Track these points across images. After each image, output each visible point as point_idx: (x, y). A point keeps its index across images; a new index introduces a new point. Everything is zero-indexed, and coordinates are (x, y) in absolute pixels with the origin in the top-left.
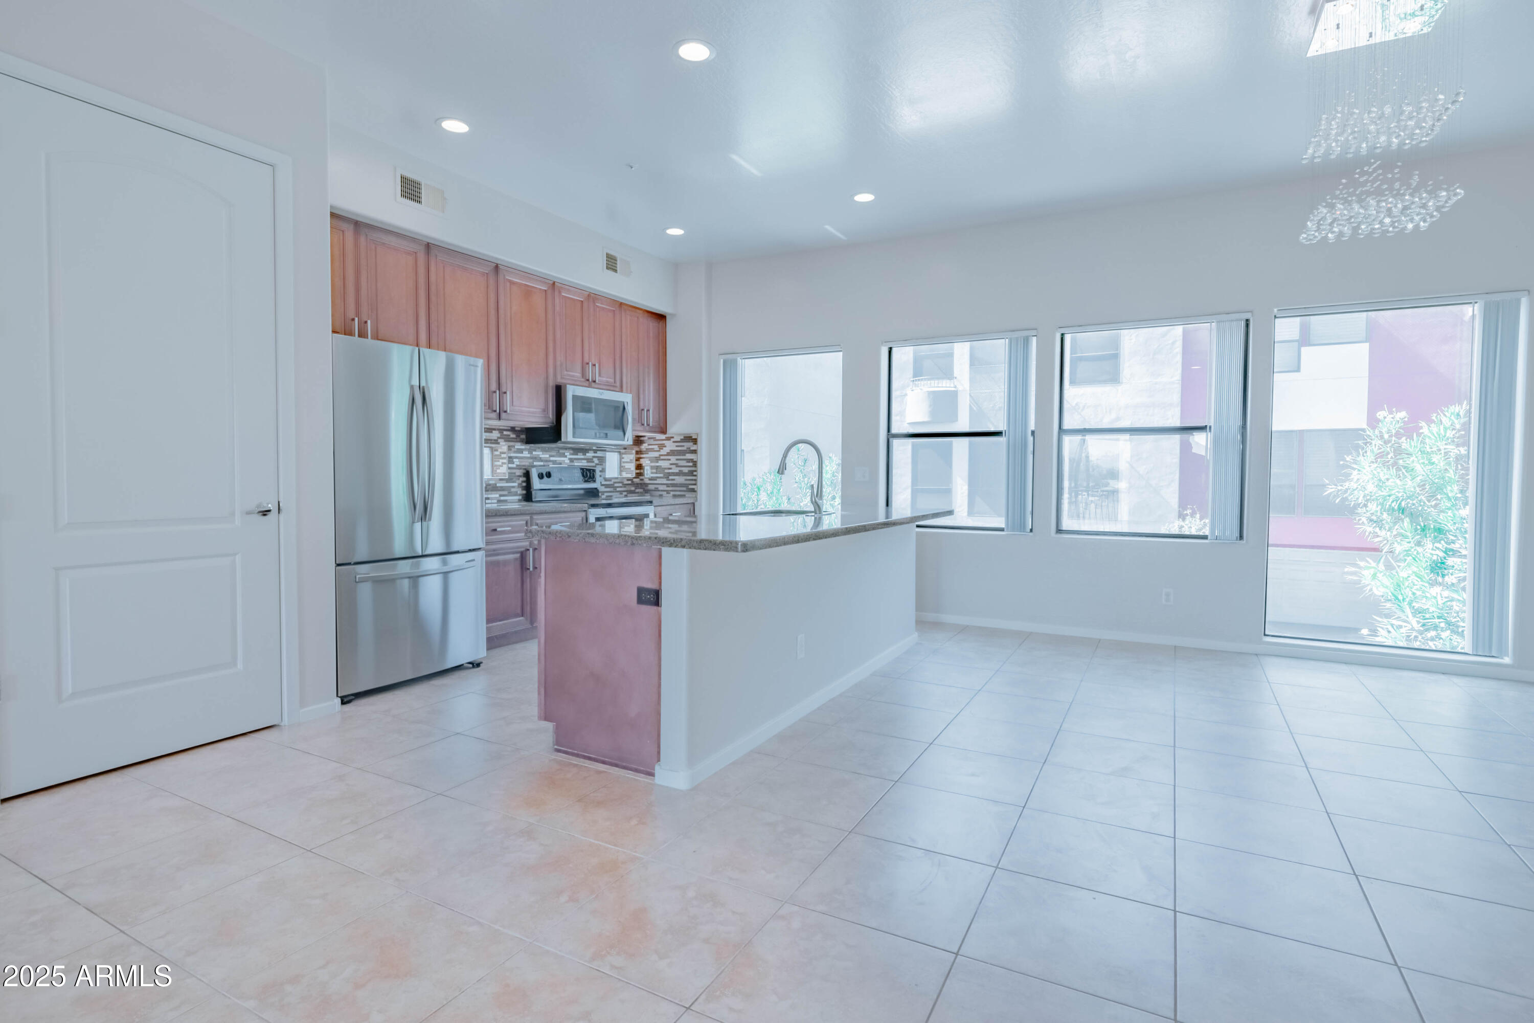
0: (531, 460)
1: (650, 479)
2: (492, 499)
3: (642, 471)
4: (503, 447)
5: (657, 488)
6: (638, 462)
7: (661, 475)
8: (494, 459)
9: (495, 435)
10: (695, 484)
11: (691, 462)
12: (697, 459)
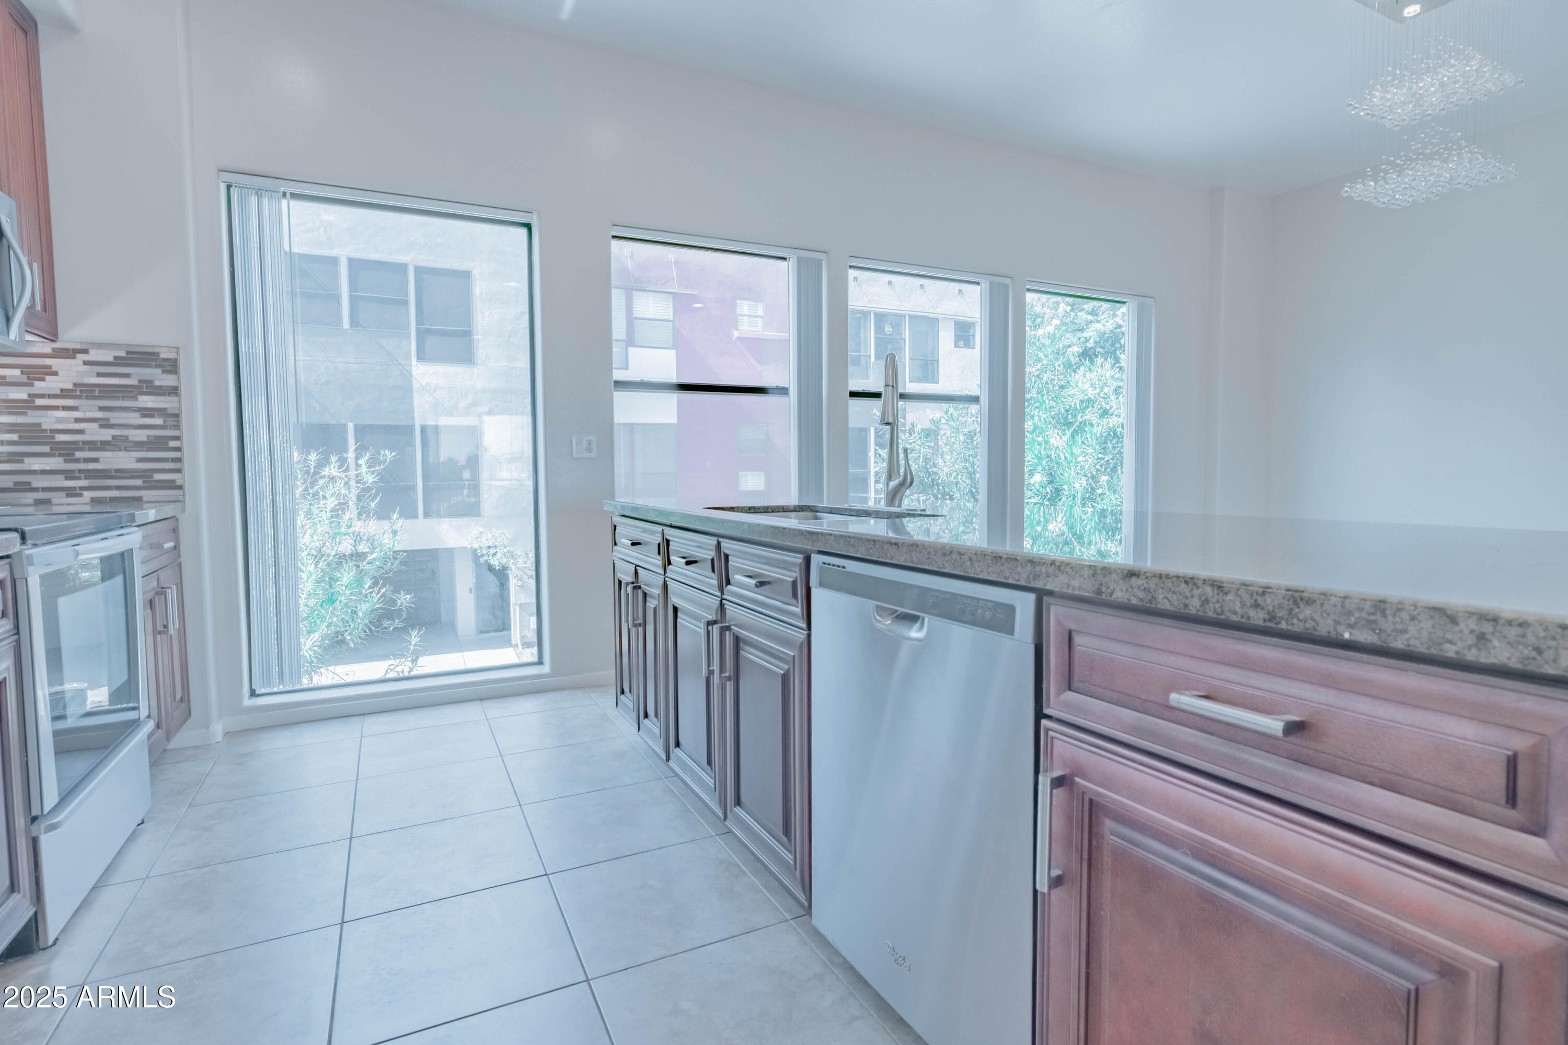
11: (156, 416)
12: (180, 408)
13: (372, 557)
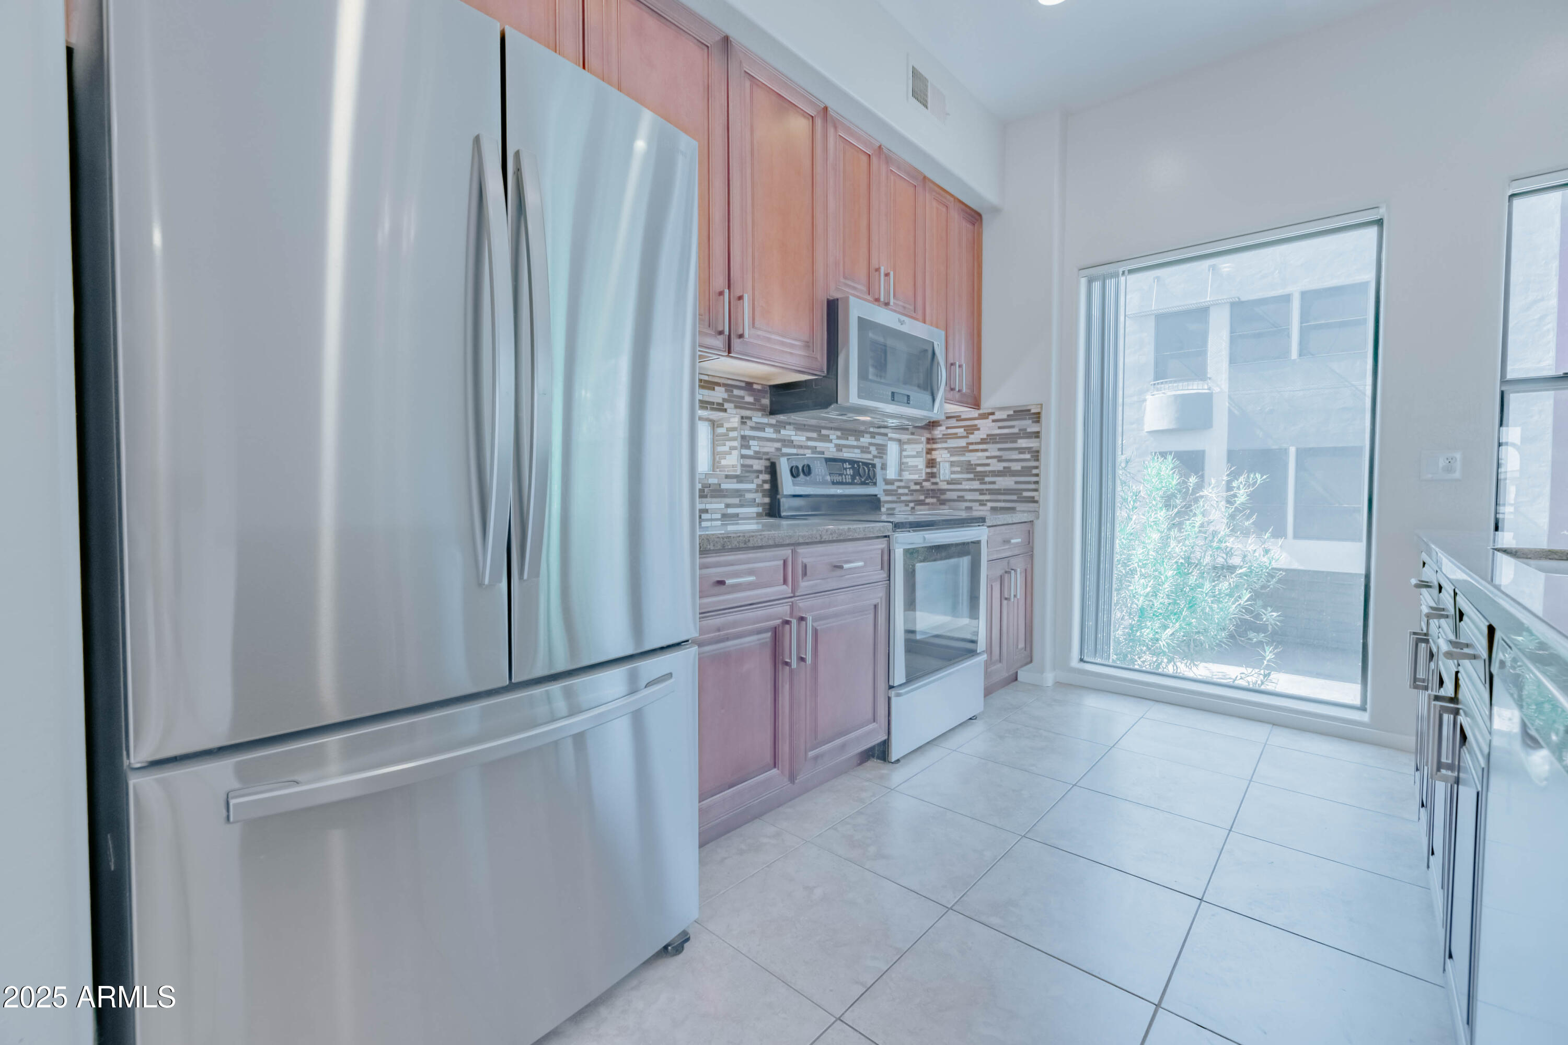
0: (778, 445)
1: (949, 483)
2: (715, 511)
3: (935, 470)
4: (732, 420)
5: (962, 497)
6: (929, 456)
7: (971, 476)
8: (715, 441)
9: (719, 394)
10: (1036, 490)
11: (1027, 453)
12: (1040, 447)
13: (1241, 571)
